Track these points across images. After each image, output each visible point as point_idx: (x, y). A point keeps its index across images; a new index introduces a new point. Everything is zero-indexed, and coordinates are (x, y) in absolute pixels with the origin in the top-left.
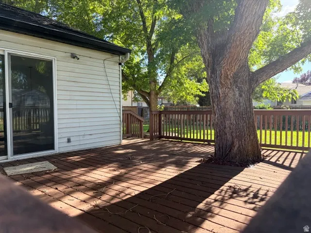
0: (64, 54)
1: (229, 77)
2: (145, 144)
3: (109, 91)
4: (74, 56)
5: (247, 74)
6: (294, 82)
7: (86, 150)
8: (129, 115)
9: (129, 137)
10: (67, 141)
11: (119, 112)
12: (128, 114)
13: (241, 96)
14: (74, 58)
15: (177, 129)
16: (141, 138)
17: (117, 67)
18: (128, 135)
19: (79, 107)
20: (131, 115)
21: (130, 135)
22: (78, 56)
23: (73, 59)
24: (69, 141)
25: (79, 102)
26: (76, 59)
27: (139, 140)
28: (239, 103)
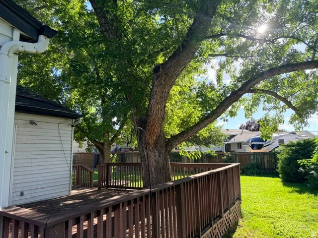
0: (24, 122)
1: (151, 144)
2: (93, 193)
3: (62, 149)
4: (32, 123)
5: (163, 141)
6: (240, 128)
7: (37, 202)
8: (80, 167)
9: (79, 188)
10: (20, 194)
11: (69, 166)
12: (78, 166)
13: (159, 156)
14: (33, 124)
15: (132, 176)
16: (91, 187)
17: (70, 128)
18: (78, 186)
19: (33, 164)
20: (82, 167)
21: (80, 185)
22: (36, 122)
23: (31, 125)
24: (22, 194)
25: (33, 160)
26: (34, 125)
27: (88, 190)
28: (158, 162)
